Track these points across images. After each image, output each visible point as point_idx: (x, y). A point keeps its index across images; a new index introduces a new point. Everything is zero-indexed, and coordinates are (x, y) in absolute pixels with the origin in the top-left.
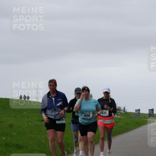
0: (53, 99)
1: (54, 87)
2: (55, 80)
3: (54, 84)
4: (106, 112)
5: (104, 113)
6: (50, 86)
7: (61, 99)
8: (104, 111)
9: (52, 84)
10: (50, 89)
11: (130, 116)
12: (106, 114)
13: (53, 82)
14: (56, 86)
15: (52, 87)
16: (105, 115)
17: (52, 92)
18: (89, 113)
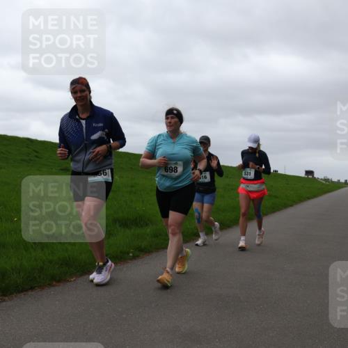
0: (83, 122)
1: (84, 94)
3: (84, 88)
4: (250, 173)
5: (247, 173)
6: (74, 92)
7: (101, 125)
8: (248, 170)
10: (76, 99)
13: (78, 83)
14: (90, 92)
15: (79, 95)
16: (249, 177)
17: (82, 106)
18: (176, 163)
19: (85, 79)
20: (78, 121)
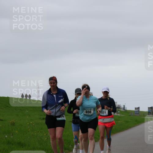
0: (55, 96)
1: (54, 84)
2: (55, 78)
3: (55, 82)
4: (105, 112)
6: (50, 83)
7: (62, 96)
8: (104, 110)
9: (52, 81)
10: (51, 86)
11: (130, 114)
13: (53, 80)
14: (57, 83)
15: (52, 84)
16: (105, 114)
17: (53, 89)
20: (52, 95)
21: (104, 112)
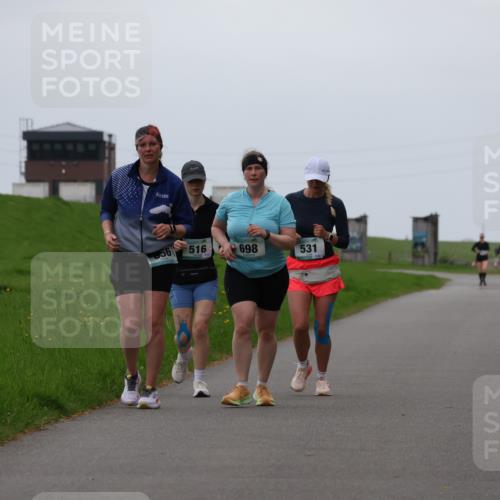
1: (154, 148)
4: (315, 246)
5: (307, 249)
6: (140, 145)
7: (166, 196)
8: (309, 241)
9: (148, 138)
10: (142, 154)
12: (315, 251)
14: (161, 146)
15: (147, 148)
16: (314, 255)
19: (156, 128)
21: (313, 248)
